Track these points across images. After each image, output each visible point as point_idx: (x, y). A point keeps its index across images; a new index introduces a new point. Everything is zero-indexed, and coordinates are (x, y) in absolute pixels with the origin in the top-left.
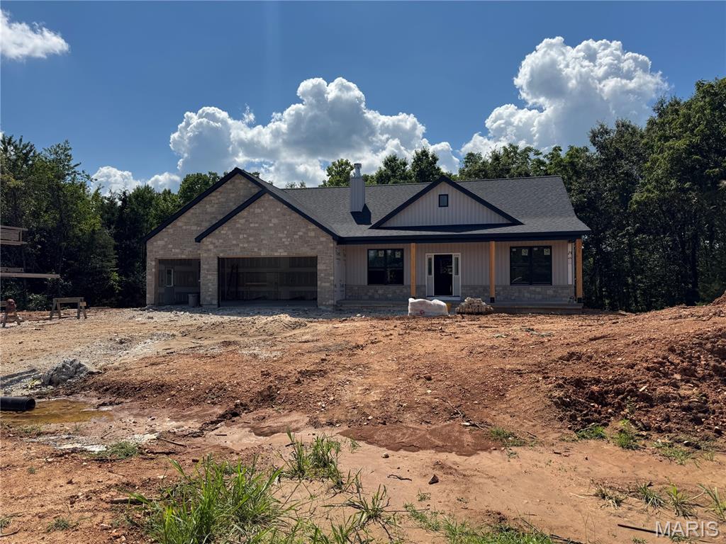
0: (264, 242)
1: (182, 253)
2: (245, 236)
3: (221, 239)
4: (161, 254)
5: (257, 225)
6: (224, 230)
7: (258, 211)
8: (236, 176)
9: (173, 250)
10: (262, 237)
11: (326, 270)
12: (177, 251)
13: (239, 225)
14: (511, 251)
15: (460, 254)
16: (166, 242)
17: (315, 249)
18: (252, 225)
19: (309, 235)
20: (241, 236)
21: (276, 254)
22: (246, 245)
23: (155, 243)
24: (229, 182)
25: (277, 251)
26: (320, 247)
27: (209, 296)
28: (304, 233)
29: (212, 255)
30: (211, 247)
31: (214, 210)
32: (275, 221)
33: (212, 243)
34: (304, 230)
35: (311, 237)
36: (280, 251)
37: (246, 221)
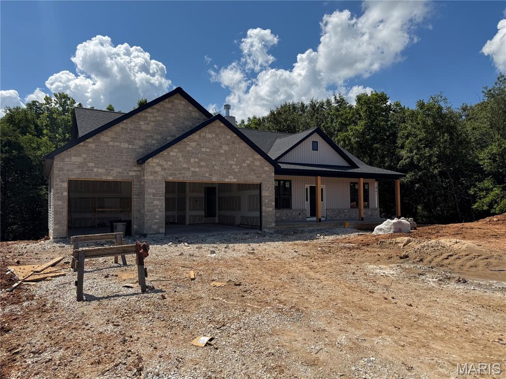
0: (215, 167)
1: (108, 174)
2: (196, 160)
3: (170, 161)
4: (76, 174)
5: (208, 150)
6: (173, 152)
7: (209, 136)
9: (95, 170)
10: (214, 163)
11: (269, 196)
12: (100, 170)
13: (190, 149)
14: (351, 186)
16: (85, 159)
17: (260, 177)
18: (203, 150)
19: (256, 164)
20: (192, 160)
21: (227, 180)
22: (197, 170)
23: (67, 159)
24: (167, 100)
25: (227, 177)
26: (264, 175)
27: (156, 223)
28: (251, 162)
29: (159, 178)
30: (158, 169)
31: (149, 127)
32: (225, 148)
33: (158, 164)
34: (251, 159)
35: (257, 166)
36: (230, 177)
37: (197, 144)
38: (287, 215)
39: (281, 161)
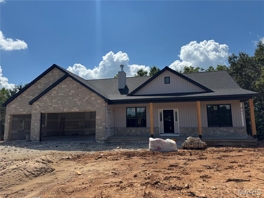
0: (66, 104)
1: (24, 111)
2: (56, 100)
3: (43, 102)
4: (13, 112)
5: (62, 94)
6: (45, 98)
7: (63, 86)
8: (54, 69)
9: (20, 110)
10: (65, 101)
11: (101, 119)
12: (22, 110)
13: (53, 95)
14: (207, 107)
15: (178, 109)
16: (16, 105)
17: (95, 107)
18: (60, 94)
19: (92, 99)
20: (54, 101)
21: (73, 111)
22: (56, 106)
23: (11, 106)
24: (50, 72)
25: (73, 109)
26: (97, 106)
27: (35, 135)
28: (89, 98)
29: (38, 112)
30: (37, 107)
31: (42, 87)
32: (73, 92)
33: (38, 105)
34: (88, 96)
35: (93, 100)
36: (75, 108)
37: (57, 92)
38: (142, 131)
39: (137, 94)
